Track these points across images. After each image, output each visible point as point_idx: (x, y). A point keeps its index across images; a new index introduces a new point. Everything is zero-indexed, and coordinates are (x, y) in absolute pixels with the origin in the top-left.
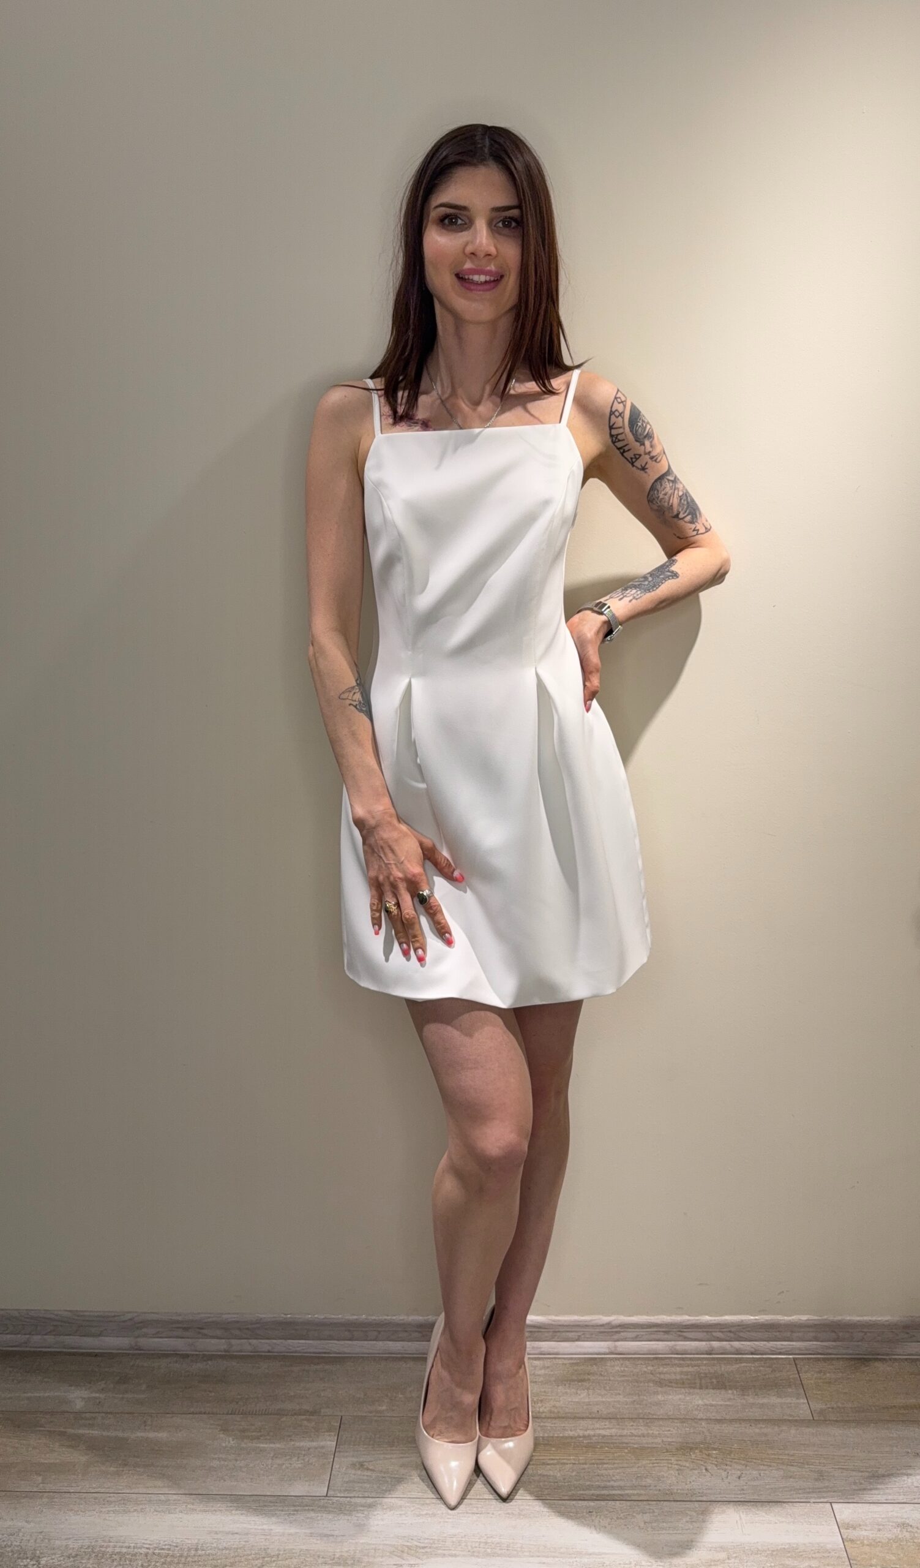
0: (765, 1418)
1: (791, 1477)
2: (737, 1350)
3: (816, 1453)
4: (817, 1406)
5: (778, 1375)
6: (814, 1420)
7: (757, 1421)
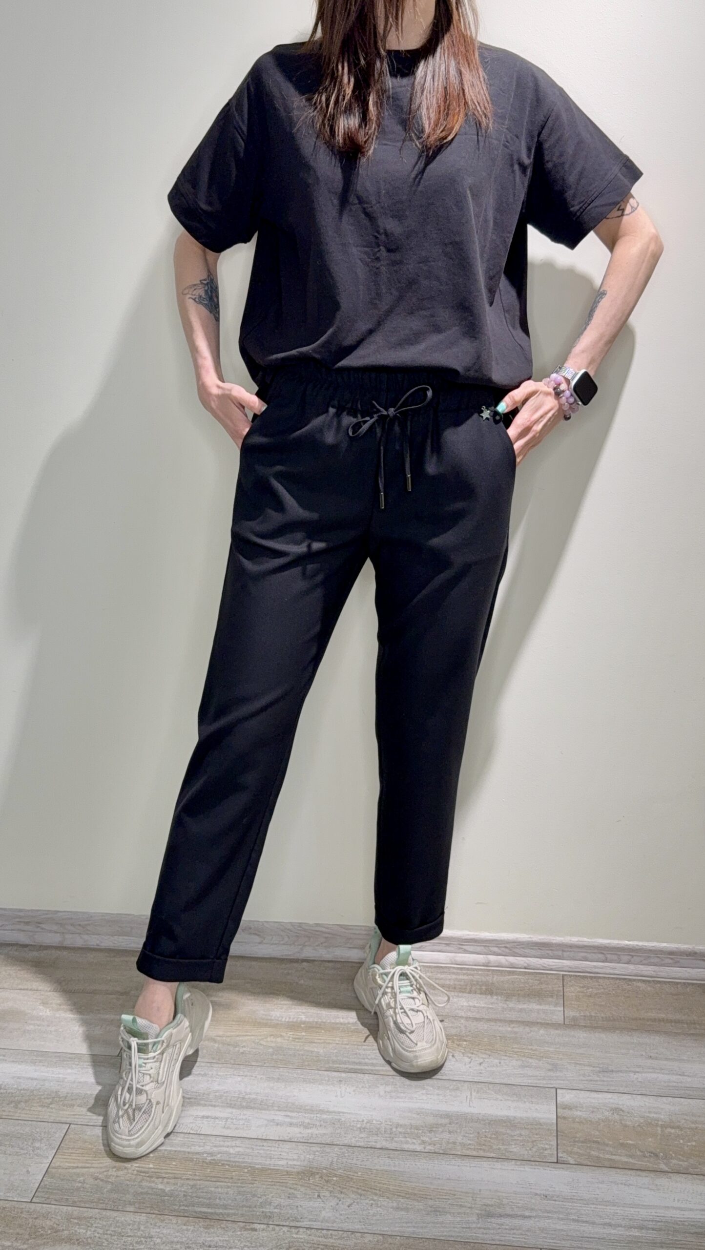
0: (520, 1020)
1: (527, 1067)
2: (512, 964)
3: (558, 1050)
4: (571, 1013)
5: (543, 986)
6: (564, 1024)
7: (512, 1022)
